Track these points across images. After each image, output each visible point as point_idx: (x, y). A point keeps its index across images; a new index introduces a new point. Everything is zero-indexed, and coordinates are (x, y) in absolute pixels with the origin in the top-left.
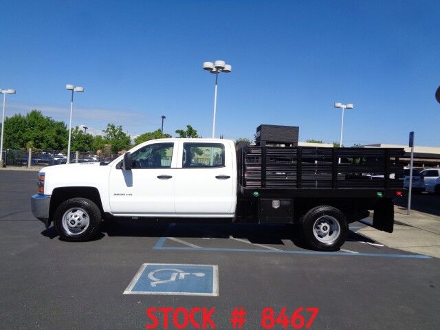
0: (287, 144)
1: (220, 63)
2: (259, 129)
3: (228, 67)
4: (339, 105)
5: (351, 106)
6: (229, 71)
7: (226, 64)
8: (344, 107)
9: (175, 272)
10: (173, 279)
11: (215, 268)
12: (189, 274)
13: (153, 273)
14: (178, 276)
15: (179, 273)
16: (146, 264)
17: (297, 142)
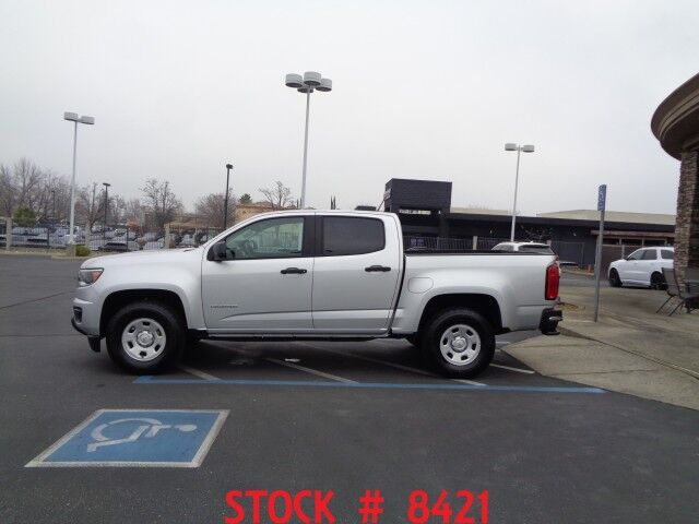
2: (388, 186)
6: (328, 89)
9: (147, 423)
10: (134, 437)
11: (223, 415)
12: (168, 427)
13: (105, 426)
14: (147, 431)
15: (151, 425)
16: (103, 411)
17: (448, 207)
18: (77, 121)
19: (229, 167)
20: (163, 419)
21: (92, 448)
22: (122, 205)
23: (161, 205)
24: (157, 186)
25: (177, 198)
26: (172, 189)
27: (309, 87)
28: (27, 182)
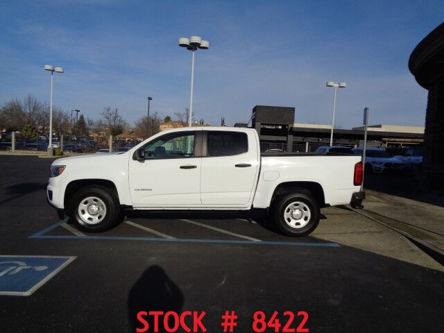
0: (283, 126)
1: (196, 39)
2: (254, 110)
3: (204, 44)
4: (331, 83)
5: (343, 84)
6: (206, 48)
7: (202, 40)
8: (336, 85)
9: (16, 265)
10: (2, 274)
11: (71, 259)
12: (29, 267)
14: (13, 270)
15: (18, 266)
17: (293, 124)
18: (53, 71)
19: (150, 99)
20: (28, 262)
22: (91, 124)
23: (113, 123)
24: (111, 112)
25: (123, 119)
26: (120, 113)
27: (194, 47)
28: (32, 110)
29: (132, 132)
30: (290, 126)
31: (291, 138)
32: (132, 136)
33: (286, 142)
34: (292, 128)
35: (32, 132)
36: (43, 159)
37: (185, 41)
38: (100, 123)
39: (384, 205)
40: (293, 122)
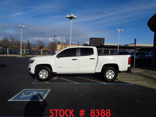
0: (100, 45)
1: (72, 15)
2: (90, 39)
3: (75, 17)
4: (118, 30)
5: (122, 30)
6: (76, 18)
7: (74, 15)
8: (120, 30)
9: (33, 92)
10: (30, 95)
11: (49, 90)
12: (38, 93)
13: (25, 93)
14: (33, 94)
15: (34, 92)
16: (24, 90)
17: (104, 44)
18: (21, 27)
19: (55, 36)
21: (21, 97)
22: (32, 45)
23: (40, 45)
24: (40, 40)
25: (44, 43)
26: (43, 41)
27: (71, 18)
28: (12, 40)
29: (47, 48)
30: (103, 44)
31: (103, 49)
32: (46, 49)
33: (102, 50)
34: (104, 45)
35: (12, 48)
36: (19, 57)
37: (68, 16)
38: (35, 44)
39: (143, 71)
40: (104, 43)
